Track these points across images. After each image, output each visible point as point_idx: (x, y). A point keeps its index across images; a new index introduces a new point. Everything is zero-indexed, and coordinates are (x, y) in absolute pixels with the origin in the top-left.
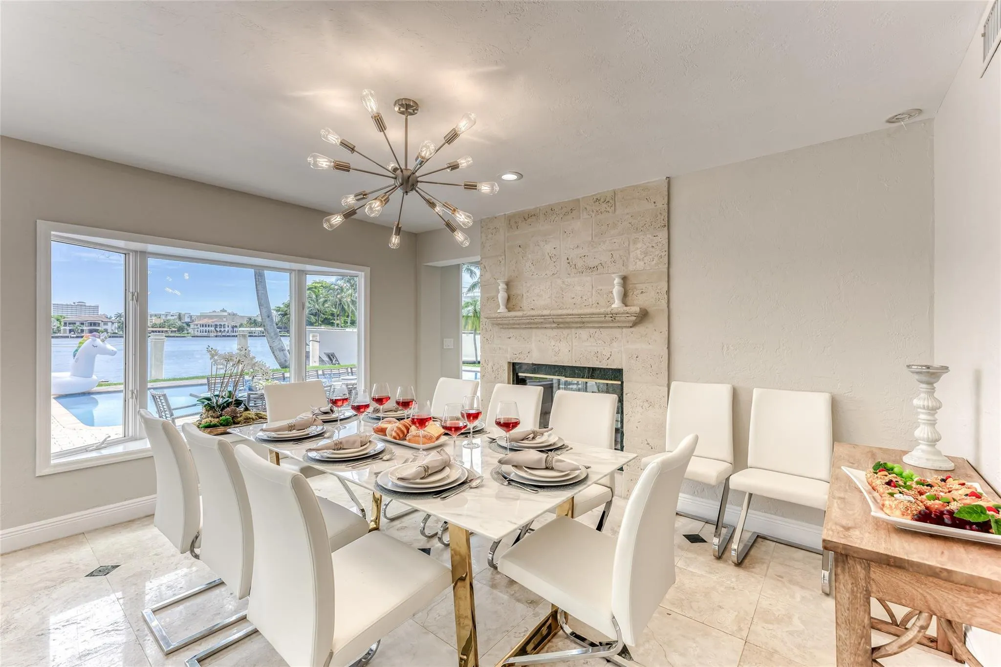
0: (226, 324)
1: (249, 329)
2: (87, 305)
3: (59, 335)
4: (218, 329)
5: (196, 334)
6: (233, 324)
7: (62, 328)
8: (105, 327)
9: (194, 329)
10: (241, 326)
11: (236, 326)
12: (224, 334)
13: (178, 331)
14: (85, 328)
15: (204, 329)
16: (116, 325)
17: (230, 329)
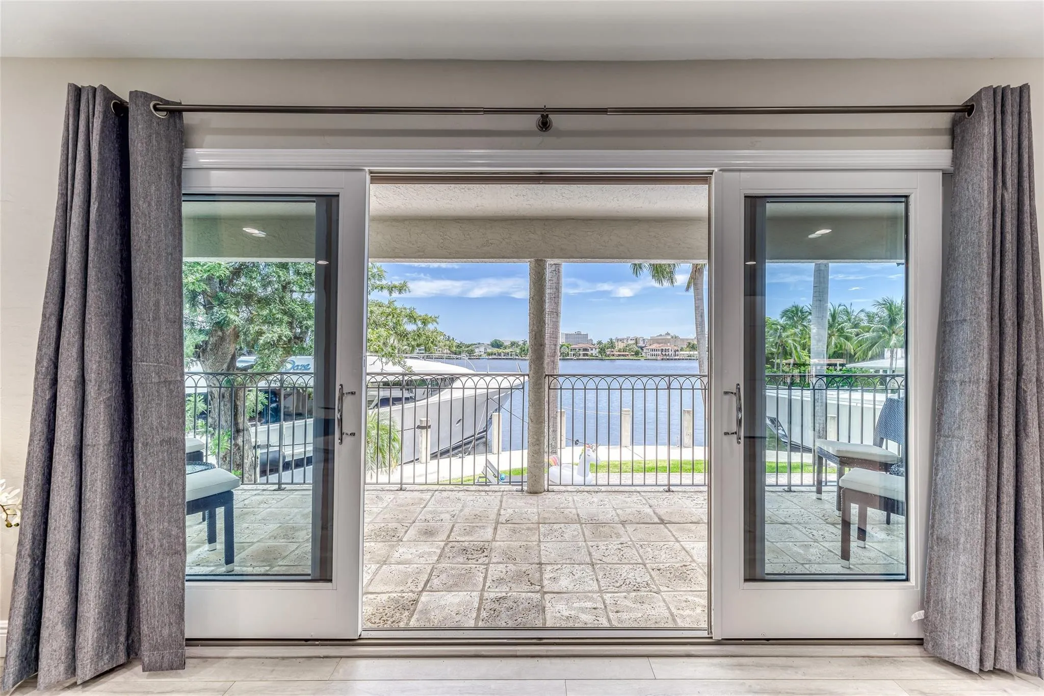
0: (670, 348)
1: (688, 353)
2: (582, 333)
3: (568, 358)
4: (664, 353)
5: (649, 357)
6: (676, 348)
7: (570, 353)
8: (592, 352)
9: (646, 353)
10: (682, 350)
11: (678, 350)
12: (668, 357)
13: (635, 354)
14: (581, 353)
15: (653, 353)
16: (598, 350)
17: (673, 353)
